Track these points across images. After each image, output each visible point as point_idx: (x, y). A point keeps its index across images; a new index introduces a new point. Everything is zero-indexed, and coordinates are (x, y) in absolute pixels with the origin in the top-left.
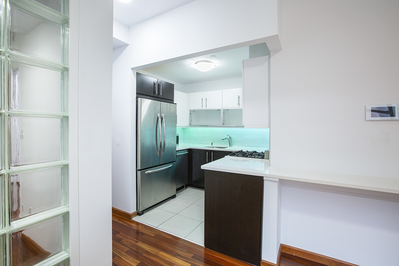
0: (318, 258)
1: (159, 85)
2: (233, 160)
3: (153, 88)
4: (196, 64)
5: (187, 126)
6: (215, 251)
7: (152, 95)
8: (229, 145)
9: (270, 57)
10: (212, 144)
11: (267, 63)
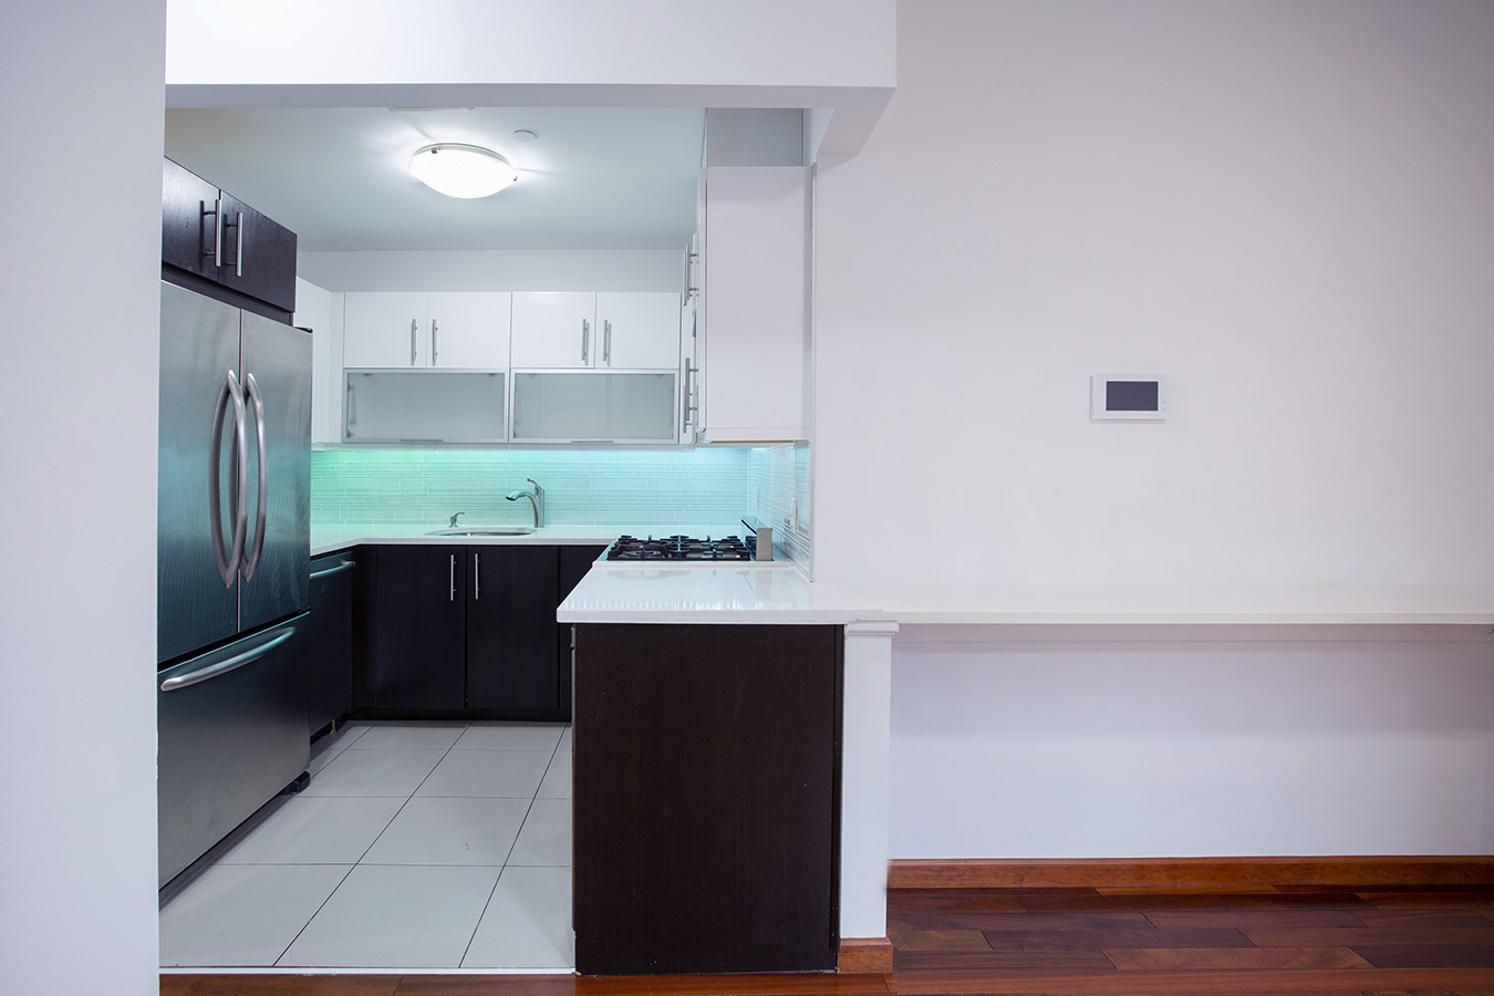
0: (967, 874)
1: (229, 225)
2: (621, 574)
3: (198, 229)
4: (434, 152)
5: (326, 445)
6: (628, 974)
7: (190, 269)
8: (533, 519)
9: (813, 172)
10: (454, 520)
11: (800, 194)
